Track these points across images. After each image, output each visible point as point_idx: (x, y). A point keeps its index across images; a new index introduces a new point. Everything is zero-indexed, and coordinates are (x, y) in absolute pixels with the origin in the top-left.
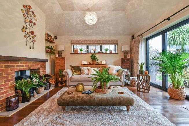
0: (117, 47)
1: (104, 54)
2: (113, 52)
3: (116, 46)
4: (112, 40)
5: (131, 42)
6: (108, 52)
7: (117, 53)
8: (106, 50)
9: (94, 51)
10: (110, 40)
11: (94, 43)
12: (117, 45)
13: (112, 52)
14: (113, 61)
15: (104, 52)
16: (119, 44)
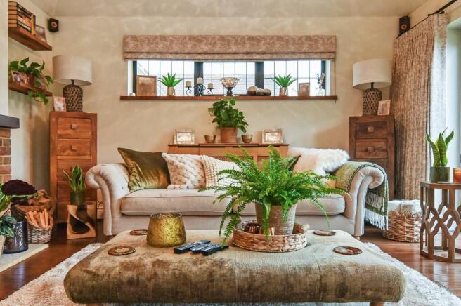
0: (334, 71)
1: (275, 98)
2: (315, 91)
3: (329, 63)
4: (308, 38)
5: (396, 45)
6: (292, 91)
7: (334, 98)
8: (284, 82)
9: (230, 88)
10: (300, 38)
11: (226, 49)
12: (334, 59)
13: (308, 91)
14: (313, 130)
15: (275, 90)
16: (342, 54)
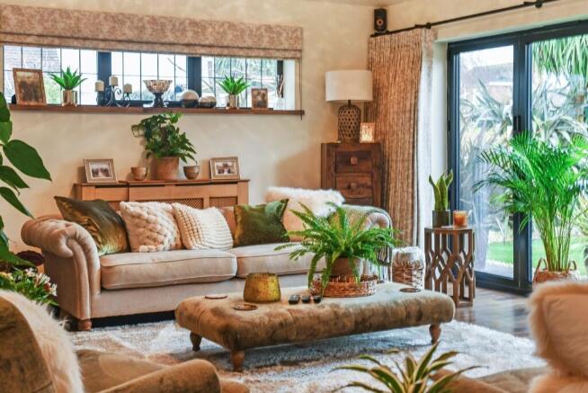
0: (299, 75)
1: (222, 111)
2: (273, 101)
3: (290, 66)
4: (269, 28)
6: (245, 100)
7: (300, 113)
8: (234, 88)
9: (158, 95)
10: (259, 28)
12: (299, 60)
13: (265, 102)
14: (273, 157)
15: (222, 100)
16: (310, 54)
